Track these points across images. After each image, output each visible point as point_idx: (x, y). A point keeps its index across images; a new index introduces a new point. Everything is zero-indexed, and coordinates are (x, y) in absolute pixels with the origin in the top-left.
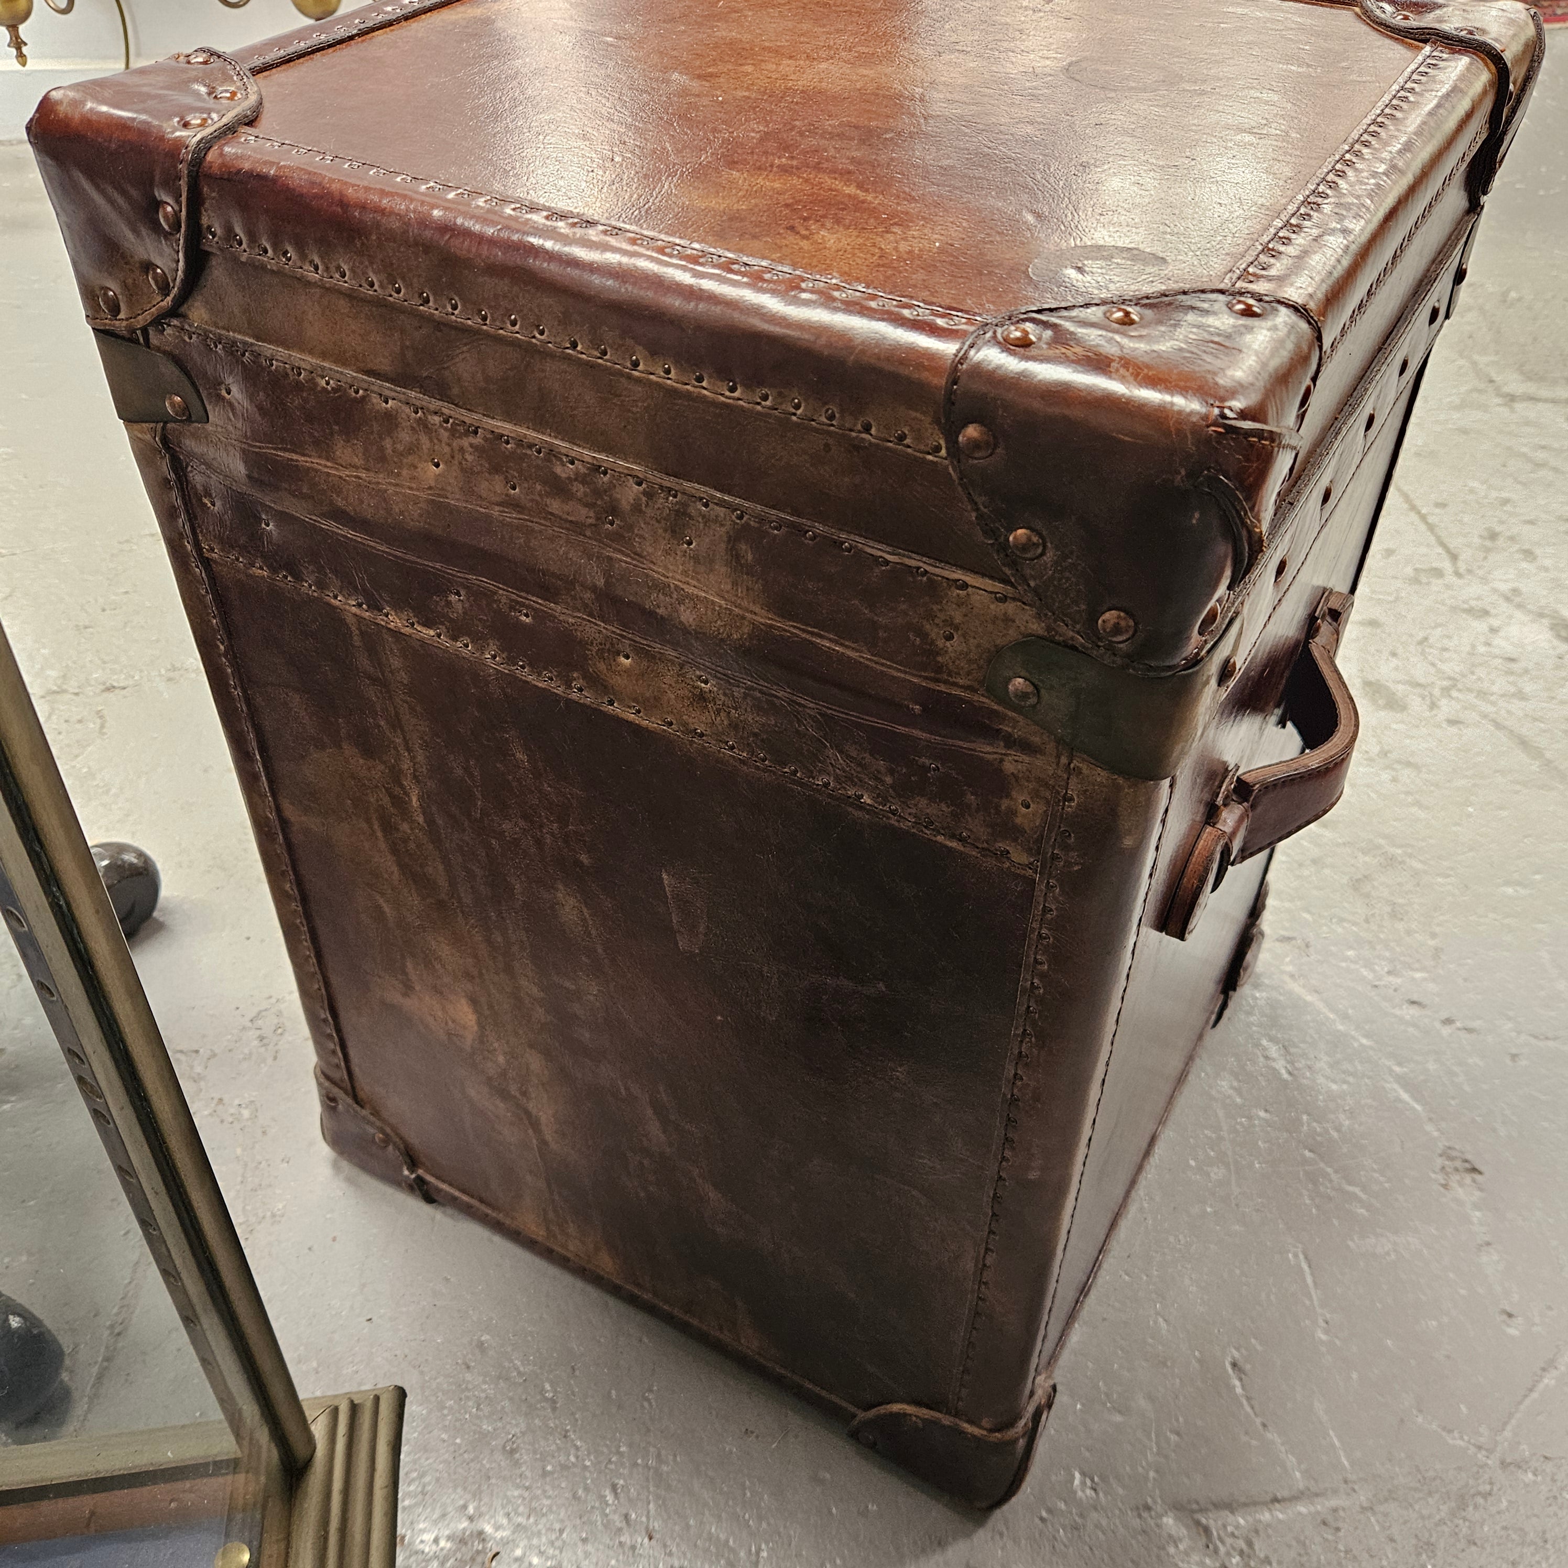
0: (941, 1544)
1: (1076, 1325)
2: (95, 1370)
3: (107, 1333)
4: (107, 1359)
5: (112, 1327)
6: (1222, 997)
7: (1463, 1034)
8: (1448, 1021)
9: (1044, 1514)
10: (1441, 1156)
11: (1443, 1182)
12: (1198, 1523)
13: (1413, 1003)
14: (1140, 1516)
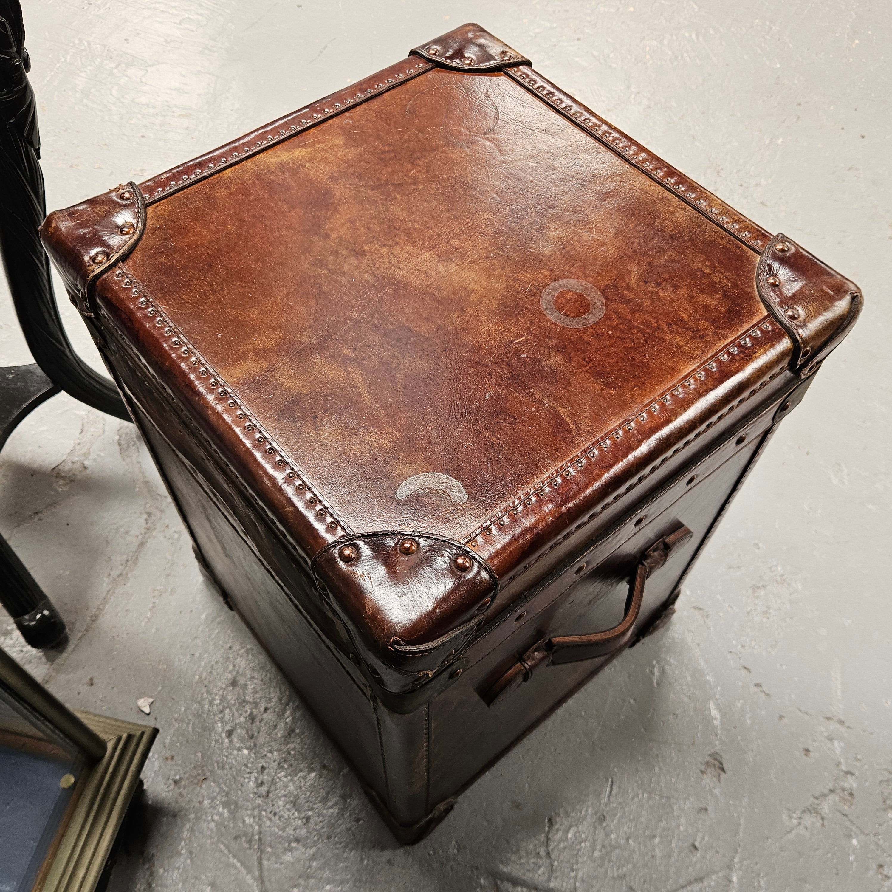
0: (383, 848)
1: (487, 773)
2: (80, 634)
3: (89, 618)
4: (86, 630)
5: (91, 617)
6: (635, 638)
7: (763, 695)
8: (758, 685)
9: (432, 853)
10: (710, 755)
11: (703, 769)
12: (496, 884)
13: (745, 668)
14: (472, 871)
